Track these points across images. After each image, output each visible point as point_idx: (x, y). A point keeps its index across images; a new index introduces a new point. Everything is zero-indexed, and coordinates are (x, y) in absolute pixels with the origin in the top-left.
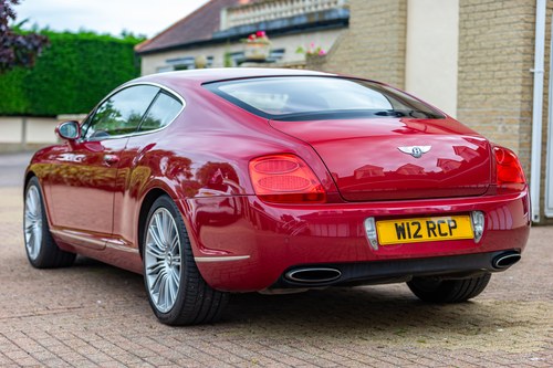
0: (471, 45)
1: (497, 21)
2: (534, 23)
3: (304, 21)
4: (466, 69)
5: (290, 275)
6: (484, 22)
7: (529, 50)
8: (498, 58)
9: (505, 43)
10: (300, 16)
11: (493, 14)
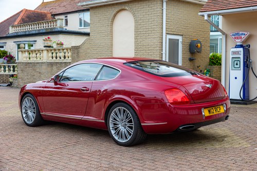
0: (140, 44)
1: (149, 37)
2: (162, 38)
3: (44, 31)
4: (138, 52)
5: (181, 128)
6: (144, 37)
7: (161, 46)
8: (150, 49)
9: (153, 44)
10: (42, 30)
11: (148, 35)
